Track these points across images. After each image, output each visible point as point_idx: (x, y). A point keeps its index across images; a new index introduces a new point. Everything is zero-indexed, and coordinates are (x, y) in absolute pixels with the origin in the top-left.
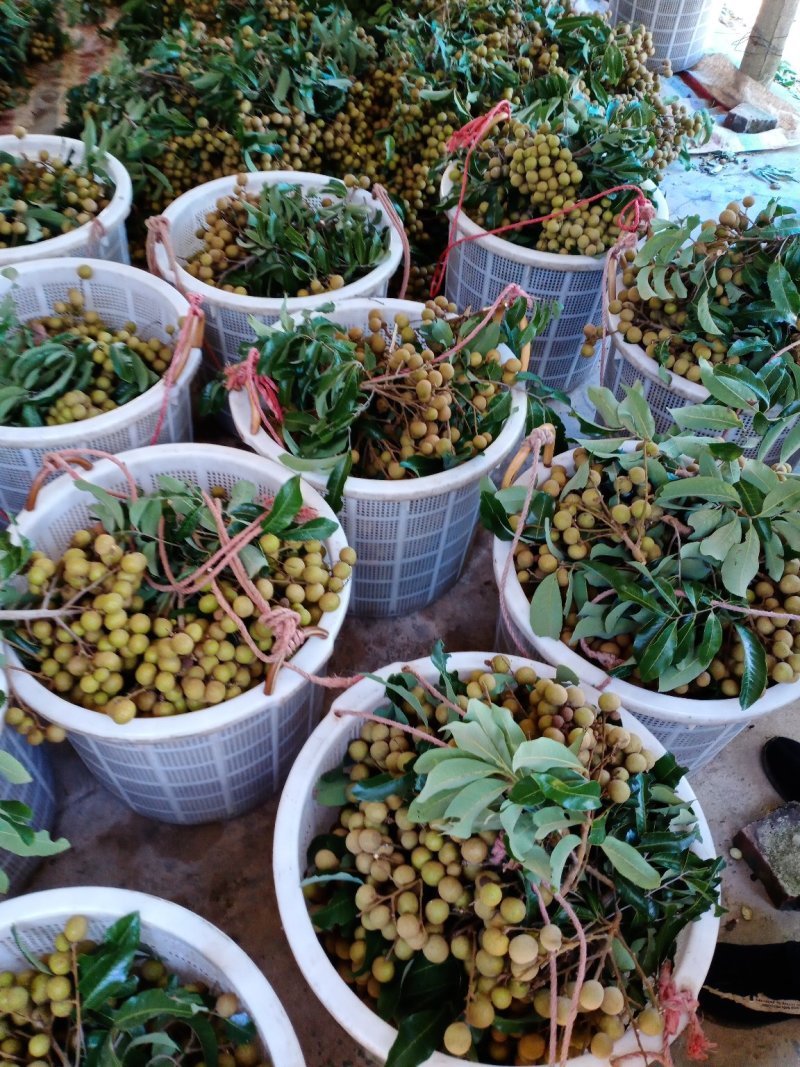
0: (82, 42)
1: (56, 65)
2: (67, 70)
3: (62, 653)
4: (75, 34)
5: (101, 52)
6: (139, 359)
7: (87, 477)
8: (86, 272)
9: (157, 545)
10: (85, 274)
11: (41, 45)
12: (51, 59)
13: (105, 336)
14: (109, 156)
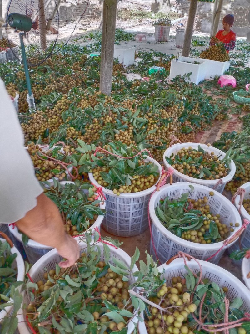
0: (232, 118)
1: (222, 123)
2: (224, 125)
3: (157, 322)
4: (231, 116)
5: (236, 123)
6: (217, 229)
7: (188, 263)
8: (212, 194)
9: (201, 302)
10: (211, 194)
11: (220, 117)
12: (221, 121)
13: (210, 216)
14: (232, 161)
